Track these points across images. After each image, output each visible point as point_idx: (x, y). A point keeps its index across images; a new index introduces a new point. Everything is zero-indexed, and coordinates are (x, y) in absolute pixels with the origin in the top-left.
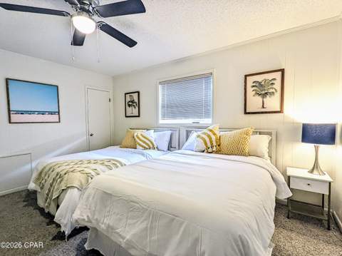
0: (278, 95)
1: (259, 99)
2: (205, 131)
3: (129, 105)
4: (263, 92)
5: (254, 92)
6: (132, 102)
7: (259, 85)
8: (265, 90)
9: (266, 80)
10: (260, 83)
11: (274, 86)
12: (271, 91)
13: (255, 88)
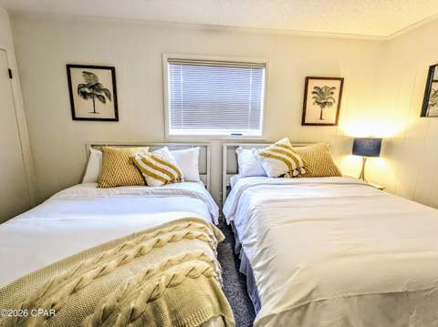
0: (335, 106)
1: (318, 108)
2: (272, 146)
3: (84, 95)
4: (323, 101)
5: (314, 100)
6: (93, 87)
7: (319, 91)
8: (324, 99)
9: (326, 87)
10: (321, 90)
11: (333, 96)
12: (330, 100)
13: (315, 95)
